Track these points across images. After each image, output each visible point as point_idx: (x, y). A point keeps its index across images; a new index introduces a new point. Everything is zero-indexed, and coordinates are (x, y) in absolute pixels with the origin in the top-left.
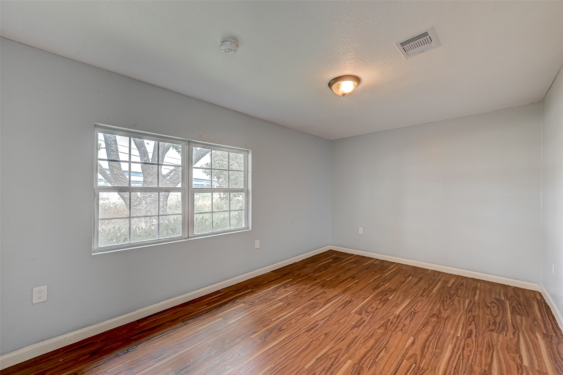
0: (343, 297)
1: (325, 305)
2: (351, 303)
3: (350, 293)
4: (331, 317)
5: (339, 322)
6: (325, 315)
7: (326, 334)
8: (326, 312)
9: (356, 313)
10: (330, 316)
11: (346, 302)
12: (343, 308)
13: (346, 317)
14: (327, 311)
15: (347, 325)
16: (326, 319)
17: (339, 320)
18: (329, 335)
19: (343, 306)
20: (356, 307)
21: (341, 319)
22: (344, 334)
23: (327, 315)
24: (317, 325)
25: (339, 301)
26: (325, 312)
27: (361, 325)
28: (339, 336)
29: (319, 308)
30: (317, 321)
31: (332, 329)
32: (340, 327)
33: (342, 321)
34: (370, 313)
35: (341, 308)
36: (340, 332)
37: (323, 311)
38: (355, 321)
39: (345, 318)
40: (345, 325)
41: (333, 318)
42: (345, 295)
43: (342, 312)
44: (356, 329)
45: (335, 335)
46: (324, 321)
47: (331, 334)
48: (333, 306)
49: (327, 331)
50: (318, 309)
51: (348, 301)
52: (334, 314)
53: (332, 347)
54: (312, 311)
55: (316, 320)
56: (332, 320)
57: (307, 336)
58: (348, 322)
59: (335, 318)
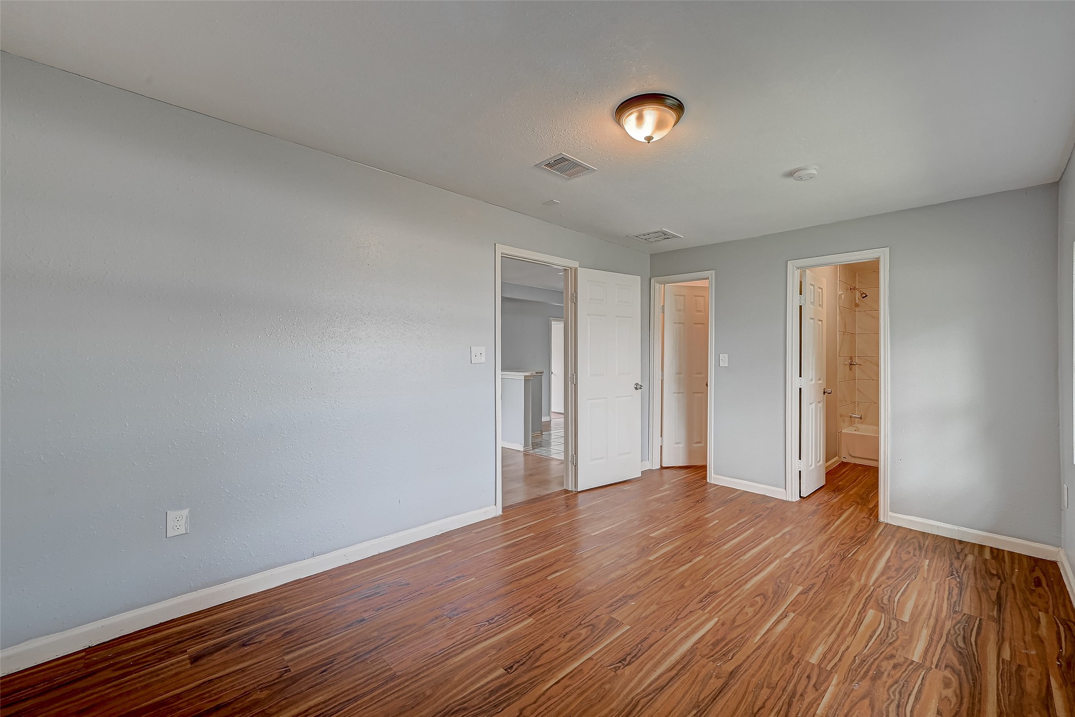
0: (640, 682)
1: (692, 650)
2: (621, 655)
3: (612, 706)
4: (675, 616)
5: (659, 606)
6: (688, 621)
7: (682, 587)
8: (686, 629)
9: (620, 625)
10: (677, 619)
11: (634, 659)
12: (646, 638)
13: (643, 615)
14: (685, 633)
15: (644, 601)
16: (686, 612)
17: (658, 609)
18: (677, 585)
19: (645, 644)
20: (611, 642)
21: (654, 612)
22: (654, 586)
23: (685, 621)
24: (701, 601)
25: (652, 663)
26: (689, 629)
27: (620, 599)
28: (662, 584)
29: (704, 642)
30: (703, 608)
31: (674, 594)
32: (659, 597)
33: (654, 607)
34: (587, 624)
35: (650, 641)
36: (660, 589)
37: (693, 632)
38: (629, 606)
39: (648, 612)
40: (648, 600)
41: (670, 615)
42: (631, 691)
43: (651, 628)
44: (629, 593)
45: (667, 586)
46: (689, 608)
47: (674, 587)
48: (671, 645)
49: (681, 591)
50: (708, 638)
51: (627, 665)
52: (669, 623)
53: (673, 572)
54: (720, 632)
55: (706, 612)
56: (673, 610)
57: (712, 586)
58: (643, 605)
59: (666, 615)
